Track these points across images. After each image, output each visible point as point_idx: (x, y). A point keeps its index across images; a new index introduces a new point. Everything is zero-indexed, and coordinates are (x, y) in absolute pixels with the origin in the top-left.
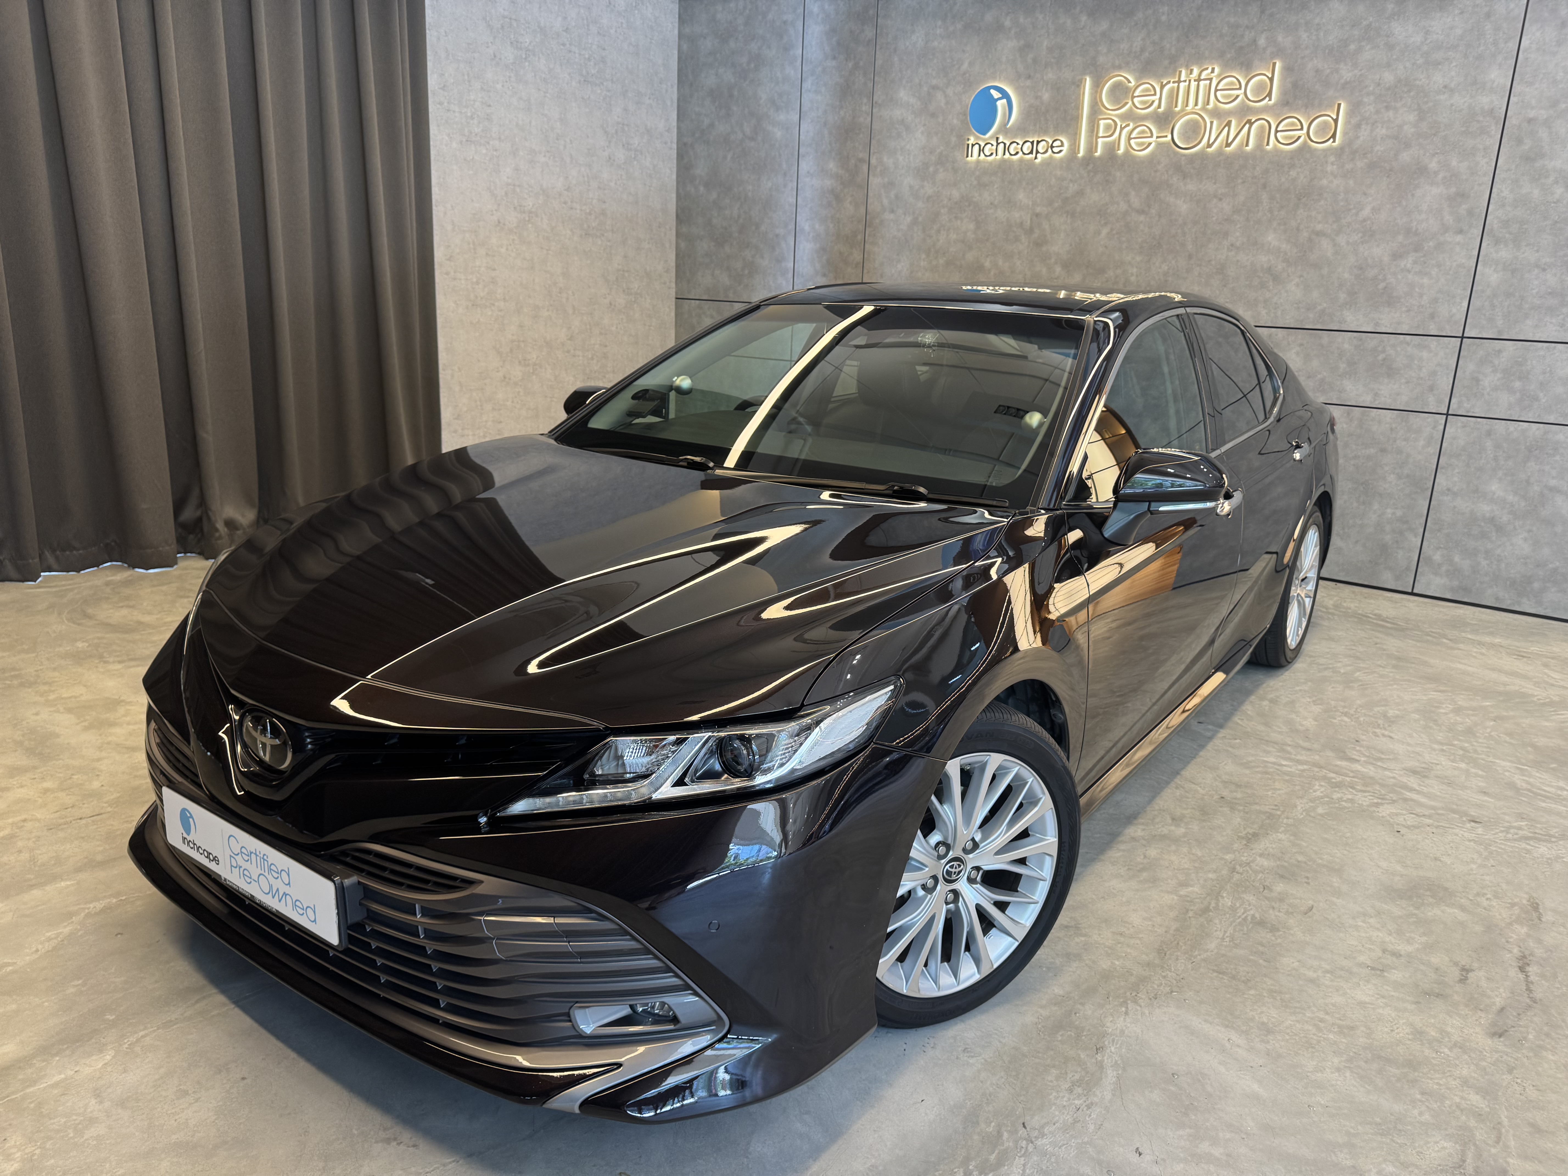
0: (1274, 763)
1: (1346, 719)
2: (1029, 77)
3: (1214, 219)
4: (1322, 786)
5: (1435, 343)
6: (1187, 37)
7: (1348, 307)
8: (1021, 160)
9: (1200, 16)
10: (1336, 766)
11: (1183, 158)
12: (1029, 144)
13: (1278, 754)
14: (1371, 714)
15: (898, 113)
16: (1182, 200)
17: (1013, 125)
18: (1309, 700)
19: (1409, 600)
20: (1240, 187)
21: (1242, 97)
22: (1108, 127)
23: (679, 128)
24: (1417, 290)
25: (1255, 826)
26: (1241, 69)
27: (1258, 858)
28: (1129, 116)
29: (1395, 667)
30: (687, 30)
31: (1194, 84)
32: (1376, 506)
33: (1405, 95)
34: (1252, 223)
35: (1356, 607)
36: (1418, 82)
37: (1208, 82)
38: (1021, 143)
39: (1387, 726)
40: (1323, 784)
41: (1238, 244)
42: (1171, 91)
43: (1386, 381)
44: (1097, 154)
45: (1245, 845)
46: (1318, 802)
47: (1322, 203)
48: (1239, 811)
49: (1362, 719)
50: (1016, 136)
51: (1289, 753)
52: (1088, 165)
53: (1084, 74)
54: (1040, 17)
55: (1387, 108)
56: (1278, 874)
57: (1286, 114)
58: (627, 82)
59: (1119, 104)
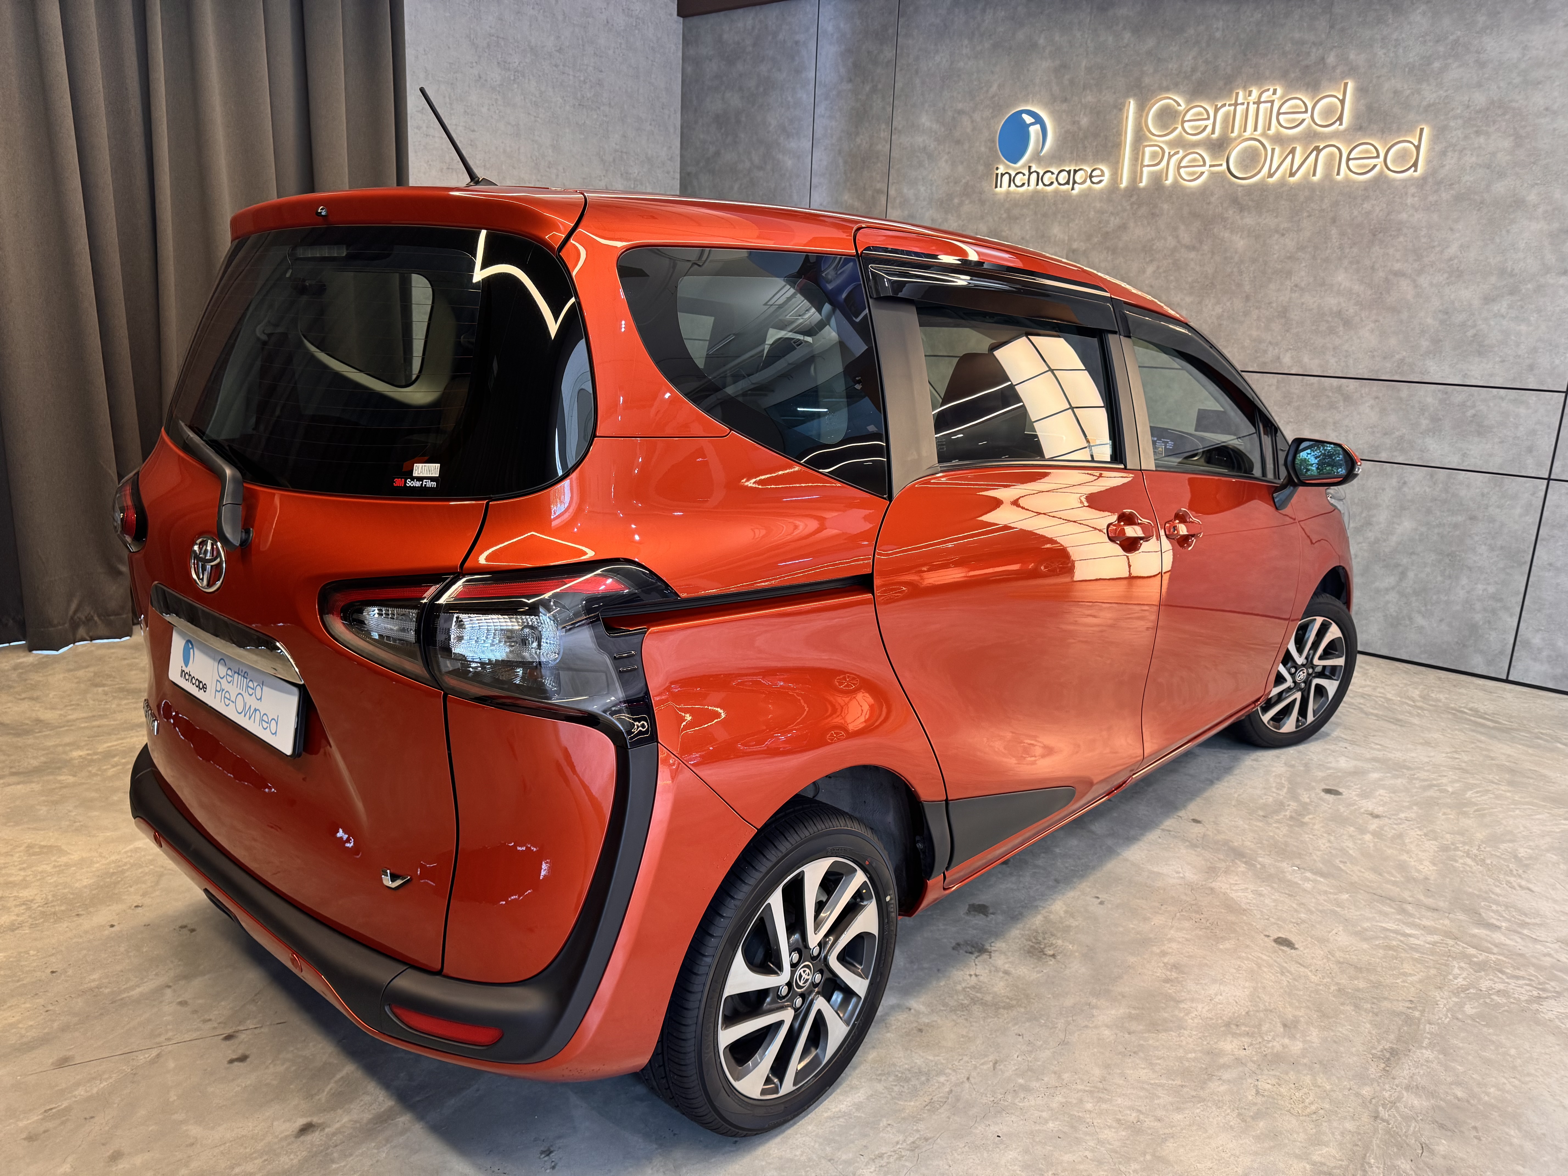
0: (1396, 932)
1: (1469, 861)
2: (1065, 100)
3: (1275, 256)
4: (1461, 968)
5: (1534, 399)
6: (1245, 55)
7: (1431, 356)
8: (1056, 192)
9: (1259, 32)
10: (1474, 936)
11: (1240, 189)
12: (1065, 174)
13: (1398, 917)
14: (1498, 854)
15: (920, 140)
16: (1239, 236)
17: (1047, 152)
18: (1419, 833)
19: (1505, 690)
20: (1305, 221)
21: (1308, 121)
22: (1154, 155)
23: (682, 156)
24: (1513, 338)
25: (1392, 1037)
26: (1307, 90)
27: (1405, 1094)
28: (1180, 143)
29: (1510, 783)
30: (692, 52)
31: (1253, 108)
32: (1464, 581)
33: (1499, 119)
34: (1319, 261)
35: (1446, 698)
36: (1514, 104)
37: (1269, 105)
38: (1056, 172)
39: (1521, 871)
40: (1462, 964)
41: (1303, 284)
42: (1227, 115)
43: (1476, 439)
44: (1142, 185)
45: (1384, 1069)
46: (1462, 995)
47: (1401, 239)
48: (1366, 1010)
49: (1488, 862)
50: (1050, 165)
51: (1411, 915)
52: (1131, 196)
53: (1127, 96)
54: (1078, 35)
55: (1478, 133)
56: (1437, 1122)
57: (1359, 139)
58: (626, 106)
59: (1167, 129)
